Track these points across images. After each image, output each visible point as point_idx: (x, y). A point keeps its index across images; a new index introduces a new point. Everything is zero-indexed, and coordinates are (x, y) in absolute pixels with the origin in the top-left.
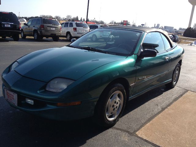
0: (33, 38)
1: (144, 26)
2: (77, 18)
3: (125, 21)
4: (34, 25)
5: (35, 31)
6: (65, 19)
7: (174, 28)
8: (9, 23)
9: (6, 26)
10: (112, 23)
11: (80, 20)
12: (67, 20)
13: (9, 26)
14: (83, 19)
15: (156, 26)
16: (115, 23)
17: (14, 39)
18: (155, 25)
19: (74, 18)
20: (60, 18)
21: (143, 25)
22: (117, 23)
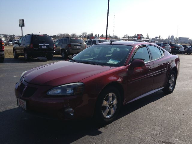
0: (60, 56)
1: (159, 38)
2: (92, 34)
3: (139, 34)
4: (61, 45)
5: (63, 50)
6: (81, 36)
7: (189, 39)
8: (46, 44)
9: (42, 47)
10: (126, 38)
11: (95, 36)
12: (82, 37)
13: (46, 47)
14: (97, 35)
15: (170, 38)
16: (129, 37)
17: (47, 58)
18: (169, 36)
19: (89, 34)
20: (76, 35)
21: (157, 37)
22: (131, 37)
